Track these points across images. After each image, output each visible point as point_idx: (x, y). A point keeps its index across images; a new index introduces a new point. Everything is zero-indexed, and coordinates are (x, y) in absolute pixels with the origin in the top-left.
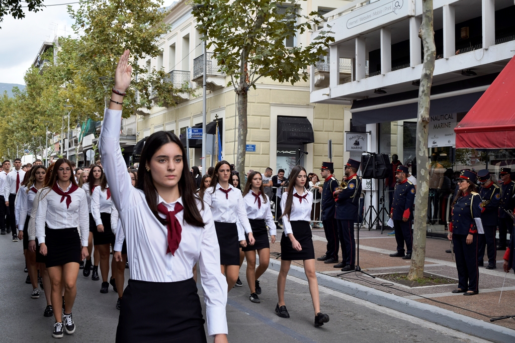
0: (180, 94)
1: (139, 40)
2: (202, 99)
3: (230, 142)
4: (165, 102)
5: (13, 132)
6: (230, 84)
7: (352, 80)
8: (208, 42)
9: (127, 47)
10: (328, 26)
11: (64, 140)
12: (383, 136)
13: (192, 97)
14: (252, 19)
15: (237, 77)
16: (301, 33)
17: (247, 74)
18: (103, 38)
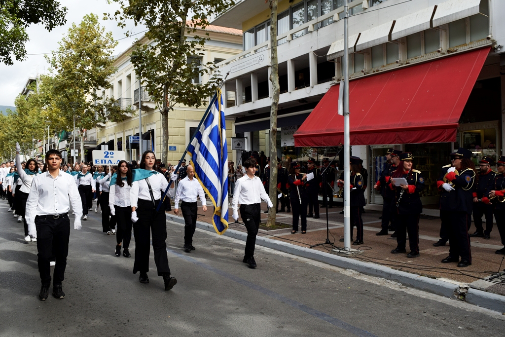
0: (124, 113)
1: (96, 77)
2: (139, 117)
4: (115, 119)
5: (8, 140)
6: (156, 108)
7: (235, 105)
8: (142, 80)
9: (88, 82)
10: (219, 71)
11: (45, 144)
12: (255, 141)
13: (133, 116)
14: (170, 66)
15: (161, 103)
16: (202, 75)
17: (168, 101)
18: (70, 76)
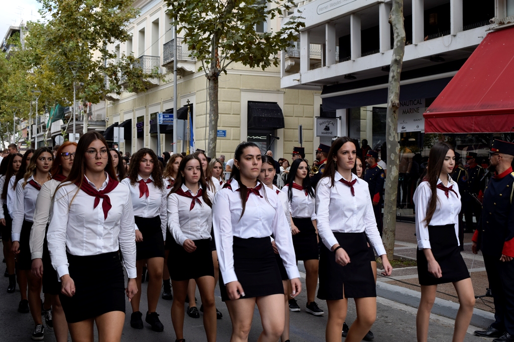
0: (149, 79)
1: (107, 24)
2: (173, 84)
3: (201, 128)
4: (135, 88)
6: (200, 69)
7: (322, 66)
8: (178, 27)
9: (96, 32)
10: (299, 11)
11: (32, 126)
12: (353, 121)
13: (162, 83)
14: (222, 4)
15: (208, 62)
16: (272, 18)
17: (218, 60)
18: (70, 22)
